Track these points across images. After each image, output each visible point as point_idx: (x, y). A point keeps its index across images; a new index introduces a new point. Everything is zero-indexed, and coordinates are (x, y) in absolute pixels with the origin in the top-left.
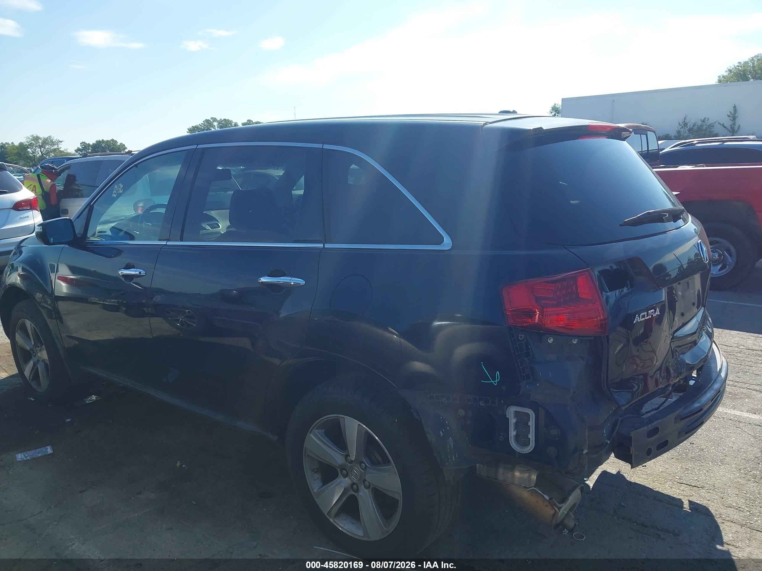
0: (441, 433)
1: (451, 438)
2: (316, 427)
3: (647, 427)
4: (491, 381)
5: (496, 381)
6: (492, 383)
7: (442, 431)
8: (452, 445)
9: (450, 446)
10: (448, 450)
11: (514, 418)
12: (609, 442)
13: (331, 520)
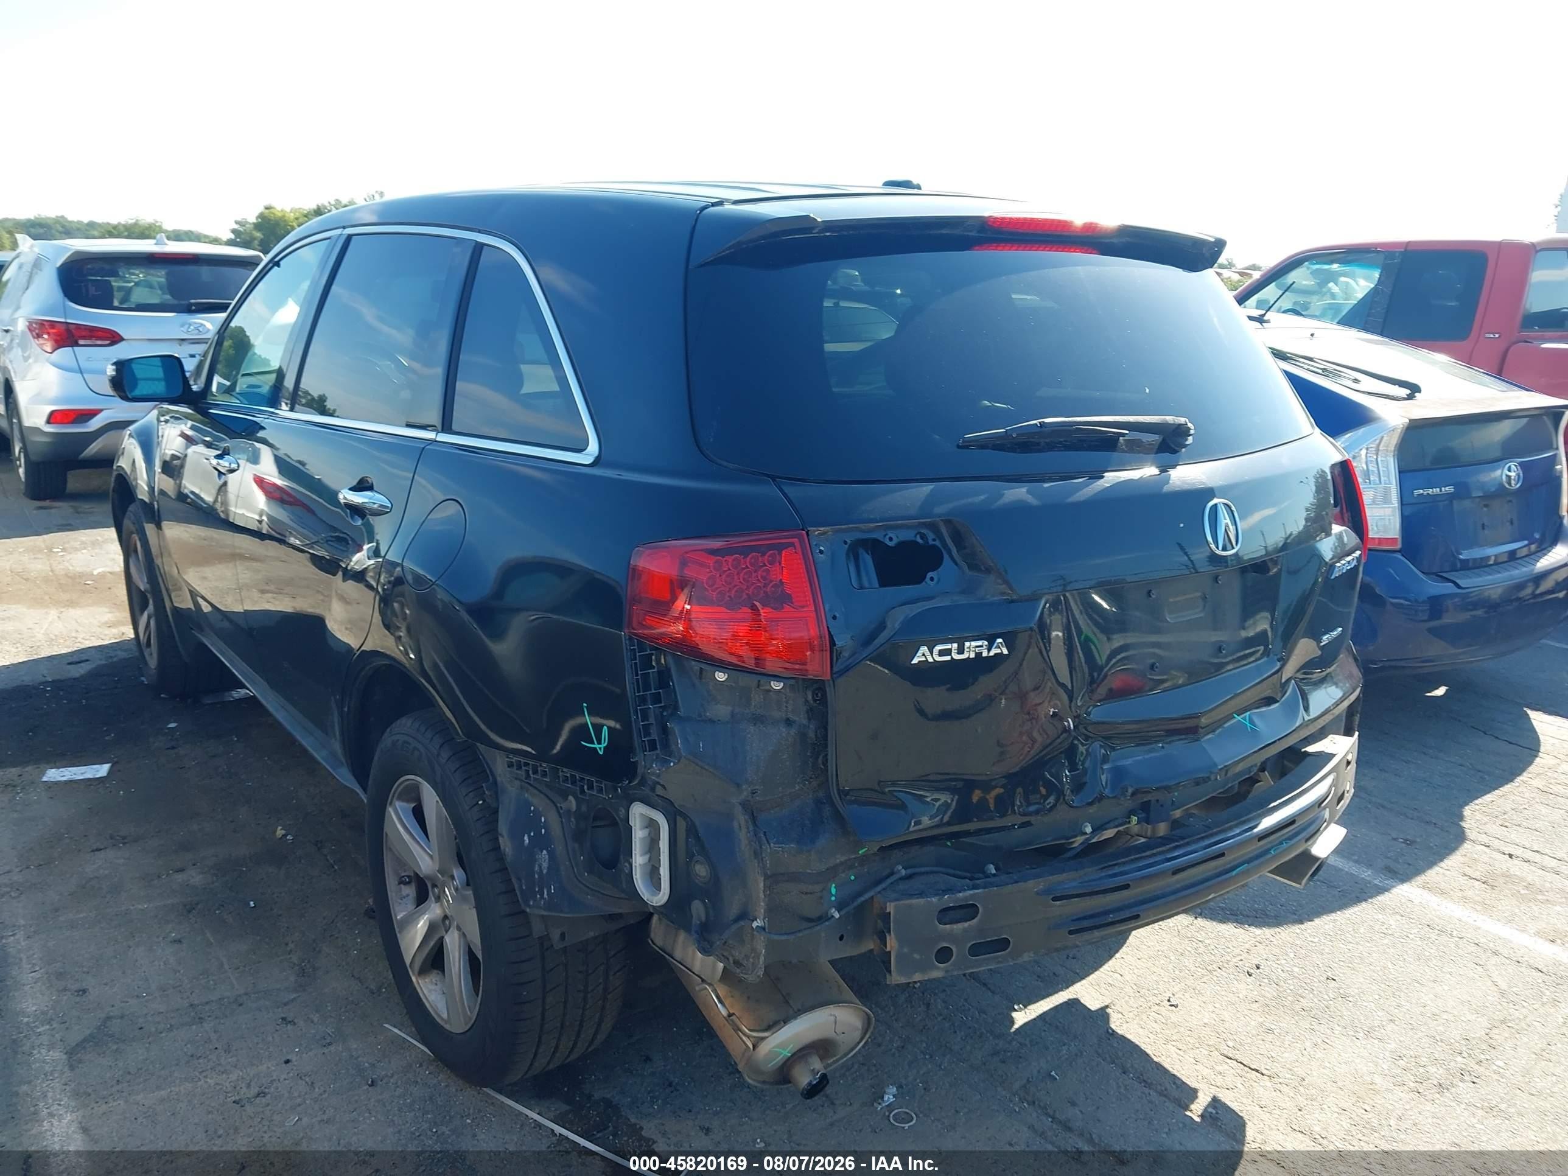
0: (526, 838)
1: (545, 852)
2: (396, 795)
3: (939, 900)
4: (593, 743)
5: (603, 745)
6: (595, 749)
7: (529, 836)
8: (545, 865)
9: (540, 867)
10: (536, 876)
11: (641, 829)
12: (837, 915)
13: (414, 979)
